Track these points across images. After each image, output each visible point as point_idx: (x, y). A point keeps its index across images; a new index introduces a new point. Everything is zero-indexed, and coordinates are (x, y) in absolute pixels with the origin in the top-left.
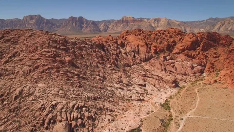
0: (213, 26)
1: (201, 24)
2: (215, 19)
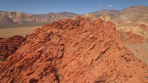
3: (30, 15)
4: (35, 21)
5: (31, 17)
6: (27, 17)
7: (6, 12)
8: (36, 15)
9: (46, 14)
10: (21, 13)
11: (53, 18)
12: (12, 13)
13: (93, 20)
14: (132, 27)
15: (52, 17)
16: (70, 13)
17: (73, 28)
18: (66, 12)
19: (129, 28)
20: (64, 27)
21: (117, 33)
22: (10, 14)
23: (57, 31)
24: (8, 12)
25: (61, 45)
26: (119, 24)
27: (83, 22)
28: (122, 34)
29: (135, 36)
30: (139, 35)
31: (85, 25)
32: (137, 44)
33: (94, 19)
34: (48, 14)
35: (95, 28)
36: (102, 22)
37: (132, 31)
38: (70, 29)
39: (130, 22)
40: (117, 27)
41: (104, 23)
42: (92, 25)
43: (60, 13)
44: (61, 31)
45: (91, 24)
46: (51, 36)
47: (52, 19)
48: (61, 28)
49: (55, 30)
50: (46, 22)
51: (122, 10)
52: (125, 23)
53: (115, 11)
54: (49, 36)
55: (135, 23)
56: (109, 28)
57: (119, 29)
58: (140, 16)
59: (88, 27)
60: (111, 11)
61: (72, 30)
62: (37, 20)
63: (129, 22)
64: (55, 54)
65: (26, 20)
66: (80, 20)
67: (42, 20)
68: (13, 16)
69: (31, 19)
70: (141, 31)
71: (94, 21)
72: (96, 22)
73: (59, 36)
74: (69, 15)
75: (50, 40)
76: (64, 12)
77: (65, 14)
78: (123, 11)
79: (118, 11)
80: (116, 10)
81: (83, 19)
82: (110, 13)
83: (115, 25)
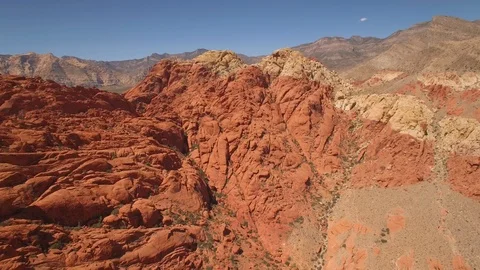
3: (83, 65)
4: (100, 82)
5: (84, 70)
6: (73, 69)
7: (5, 57)
8: (108, 63)
10: (52, 56)
12: (24, 59)
13: (224, 76)
14: (389, 99)
19: (381, 105)
21: (323, 128)
22: (17, 62)
24: (9, 56)
26: (357, 83)
27: (178, 84)
28: (352, 127)
29: (395, 141)
30: (411, 137)
31: (184, 96)
32: (399, 183)
33: (235, 70)
34: (148, 58)
36: (264, 81)
37: (390, 117)
39: (396, 75)
40: (340, 98)
41: (273, 88)
42: (215, 95)
43: (187, 54)
45: (212, 90)
52: (377, 80)
53: (366, 40)
55: (408, 80)
56: (292, 104)
57: (348, 108)
58: (432, 50)
59: (193, 103)
60: (352, 41)
62: (105, 78)
63: (390, 77)
65: (66, 82)
66: (167, 75)
67: (124, 80)
68: (26, 68)
69: (86, 77)
70: (429, 113)
71: (230, 80)
76: (200, 51)
78: (395, 39)
79: (377, 41)
80: (370, 38)
81: (181, 72)
82: (348, 47)
83: (330, 89)
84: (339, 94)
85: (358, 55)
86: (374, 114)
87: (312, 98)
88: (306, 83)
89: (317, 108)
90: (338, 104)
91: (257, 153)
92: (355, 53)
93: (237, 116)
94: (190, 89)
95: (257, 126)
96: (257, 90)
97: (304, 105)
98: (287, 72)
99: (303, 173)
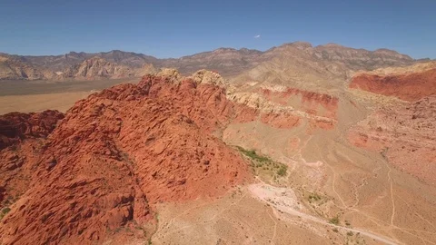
0: (76, 67)
1: (57, 62)
2: (81, 55)
3: (4, 59)
4: (25, 76)
5: (7, 64)
8: (23, 59)
9: (58, 57)
11: (82, 69)
13: (176, 82)
14: (249, 95)
15: (80, 66)
16: (133, 54)
17: (134, 99)
18: (123, 53)
19: (245, 97)
20: (119, 97)
21: (221, 106)
23: (109, 103)
25: (118, 119)
26: (238, 87)
27: (157, 86)
28: (233, 107)
29: (247, 109)
31: (161, 92)
32: (246, 121)
33: (181, 80)
34: (66, 55)
35: (179, 97)
36: (194, 85)
37: (248, 102)
38: (129, 100)
39: (255, 83)
40: (229, 94)
41: (198, 89)
42: (174, 91)
43: (103, 55)
44: (116, 103)
45: (172, 89)
46: (103, 110)
47: (80, 72)
48: (115, 99)
49: (107, 102)
50: (62, 79)
51: (268, 51)
52: (248, 85)
53: (252, 52)
54: (101, 108)
55: (258, 86)
56: (207, 96)
57: (232, 98)
58: (270, 73)
59: (166, 95)
61: (131, 102)
62: (30, 73)
64: (111, 127)
66: (151, 81)
67: (48, 75)
69: (10, 71)
71: (180, 84)
72: (182, 86)
73: (113, 109)
74: (132, 60)
75: (102, 114)
76: (115, 51)
77: (118, 56)
79: (259, 53)
81: (158, 80)
82: (239, 56)
83: (224, 90)
84: (228, 92)
85: (246, 63)
86: (242, 101)
87: (216, 93)
88: (213, 87)
89: (218, 98)
90: (228, 97)
91: (199, 112)
92: (243, 61)
93: (189, 100)
94: (163, 88)
95: (196, 103)
96: (193, 90)
97: (213, 96)
98: (205, 81)
99: (214, 120)
